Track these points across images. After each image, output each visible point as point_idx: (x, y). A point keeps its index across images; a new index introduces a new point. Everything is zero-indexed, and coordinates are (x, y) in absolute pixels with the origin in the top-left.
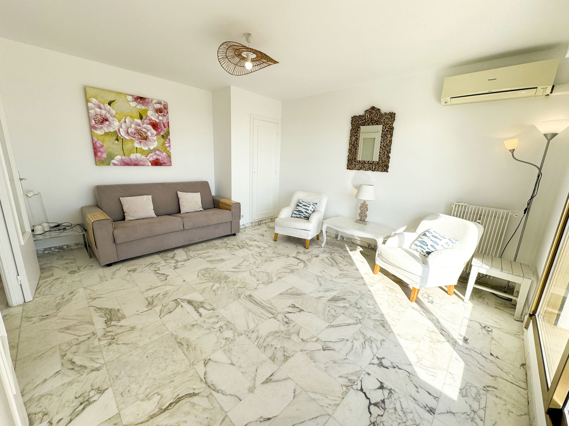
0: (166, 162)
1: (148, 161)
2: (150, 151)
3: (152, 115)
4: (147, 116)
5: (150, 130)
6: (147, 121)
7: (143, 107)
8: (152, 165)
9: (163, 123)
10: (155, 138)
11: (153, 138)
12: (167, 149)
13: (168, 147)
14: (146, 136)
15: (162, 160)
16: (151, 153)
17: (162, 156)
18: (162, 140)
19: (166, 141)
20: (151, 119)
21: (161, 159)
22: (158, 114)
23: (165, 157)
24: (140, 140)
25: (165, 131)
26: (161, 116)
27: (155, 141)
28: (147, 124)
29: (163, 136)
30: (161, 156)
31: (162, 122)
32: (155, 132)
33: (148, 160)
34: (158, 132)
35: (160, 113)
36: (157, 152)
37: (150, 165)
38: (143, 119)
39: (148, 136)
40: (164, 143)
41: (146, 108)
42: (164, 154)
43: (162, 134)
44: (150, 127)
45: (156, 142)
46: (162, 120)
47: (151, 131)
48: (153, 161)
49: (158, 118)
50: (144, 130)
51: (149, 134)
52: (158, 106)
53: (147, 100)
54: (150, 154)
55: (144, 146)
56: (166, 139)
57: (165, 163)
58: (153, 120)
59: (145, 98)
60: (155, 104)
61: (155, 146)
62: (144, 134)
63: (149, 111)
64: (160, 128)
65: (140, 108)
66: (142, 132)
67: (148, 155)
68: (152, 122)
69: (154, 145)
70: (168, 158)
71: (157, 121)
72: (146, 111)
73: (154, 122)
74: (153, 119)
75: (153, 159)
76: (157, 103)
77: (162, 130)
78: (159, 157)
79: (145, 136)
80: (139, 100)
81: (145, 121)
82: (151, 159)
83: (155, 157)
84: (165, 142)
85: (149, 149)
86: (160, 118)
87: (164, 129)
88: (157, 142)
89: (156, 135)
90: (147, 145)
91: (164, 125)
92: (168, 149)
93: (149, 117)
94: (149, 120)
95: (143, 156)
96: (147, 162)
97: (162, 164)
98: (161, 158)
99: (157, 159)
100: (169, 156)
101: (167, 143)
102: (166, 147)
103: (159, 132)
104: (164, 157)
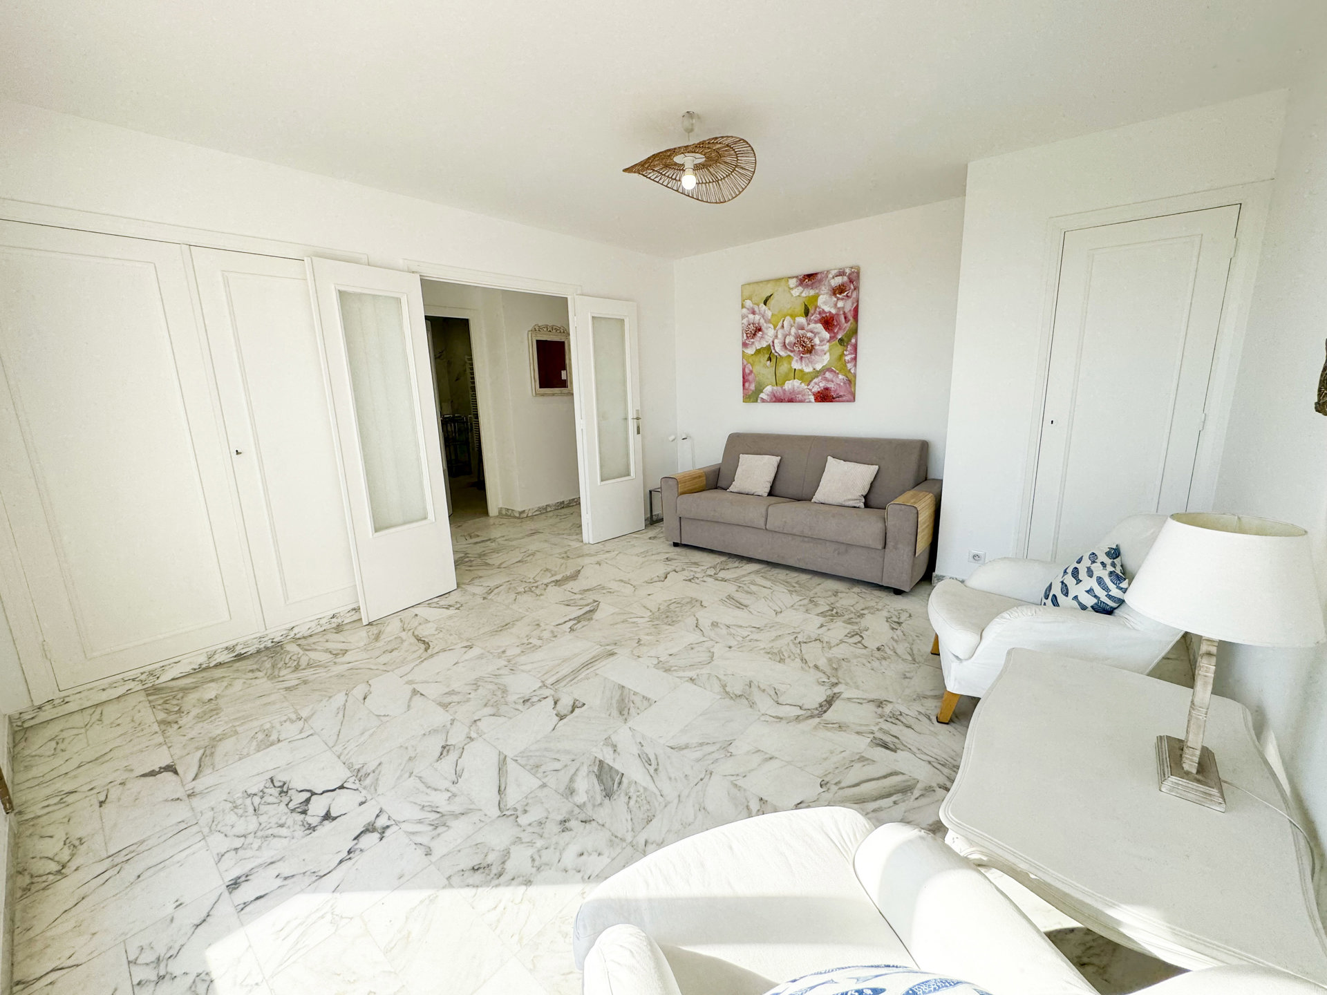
0: (842, 394)
1: (810, 393)
2: (817, 373)
3: (826, 303)
4: (816, 307)
5: (819, 333)
6: (816, 317)
7: (812, 292)
8: (817, 400)
9: (844, 313)
10: (826, 347)
11: (824, 347)
12: (846, 366)
13: (848, 362)
14: (812, 346)
15: (835, 391)
16: (817, 377)
17: (836, 382)
18: (839, 349)
19: (846, 350)
20: (823, 310)
21: (833, 389)
22: (836, 297)
23: (842, 384)
24: (802, 355)
25: (848, 328)
26: (842, 299)
27: (825, 354)
28: (816, 322)
29: (841, 341)
30: (833, 382)
31: (841, 312)
32: (827, 335)
33: (810, 390)
34: (833, 335)
35: (840, 293)
36: (828, 375)
37: (813, 400)
38: (810, 314)
39: (815, 345)
40: (842, 355)
41: (817, 291)
42: (841, 377)
43: (839, 337)
44: (819, 327)
45: (828, 354)
46: (843, 308)
47: (820, 335)
48: (819, 392)
49: (836, 305)
50: (809, 335)
51: (817, 341)
52: (838, 281)
53: (819, 276)
54: (816, 380)
55: (807, 365)
56: (848, 344)
57: (841, 396)
58: (826, 313)
59: (816, 274)
60: (833, 278)
61: (825, 363)
62: (808, 343)
63: (821, 296)
64: (836, 326)
65: (807, 294)
66: (806, 340)
67: (811, 381)
68: (824, 315)
69: (823, 360)
70: (848, 385)
71: (834, 311)
72: (816, 297)
73: (828, 314)
74: (827, 309)
75: (819, 390)
76: (837, 276)
77: (840, 329)
78: (830, 385)
79: (809, 346)
80: (807, 280)
81: (812, 318)
82: (816, 389)
83: (822, 385)
84: (845, 352)
85: (814, 369)
86: (840, 304)
87: (846, 325)
88: (830, 355)
89: (828, 341)
90: (811, 362)
91: (845, 318)
92: (849, 366)
93: (819, 308)
94: (820, 313)
95: (803, 384)
96: (809, 395)
97: (834, 398)
98: (833, 386)
99: (827, 389)
100: (851, 382)
101: (847, 353)
102: (846, 362)
103: (834, 333)
104: (839, 384)
